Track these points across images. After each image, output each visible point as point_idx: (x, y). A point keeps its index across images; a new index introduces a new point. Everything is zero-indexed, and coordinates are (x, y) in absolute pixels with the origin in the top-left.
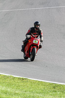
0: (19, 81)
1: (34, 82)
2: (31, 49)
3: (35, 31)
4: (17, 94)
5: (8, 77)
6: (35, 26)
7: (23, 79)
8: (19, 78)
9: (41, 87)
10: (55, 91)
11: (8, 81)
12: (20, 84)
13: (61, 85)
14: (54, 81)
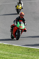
0: (7, 47)
1: (16, 47)
4: (6, 54)
5: (1, 44)
10: (29, 52)
11: (1, 47)
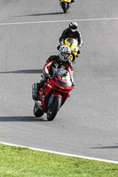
0: (13, 153)
1: (40, 155)
4: (9, 175)
7: (20, 149)
8: (12, 147)
9: (54, 164)
12: (15, 158)
13: (90, 161)
14: (77, 153)
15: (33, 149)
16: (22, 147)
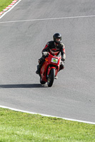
1: (72, 124)
2: (49, 70)
3: (55, 46)
4: (47, 140)
5: (33, 116)
6: (54, 39)
7: (55, 119)
8: (49, 118)
11: (33, 122)
12: (51, 127)
15: (66, 119)
16: (57, 117)
